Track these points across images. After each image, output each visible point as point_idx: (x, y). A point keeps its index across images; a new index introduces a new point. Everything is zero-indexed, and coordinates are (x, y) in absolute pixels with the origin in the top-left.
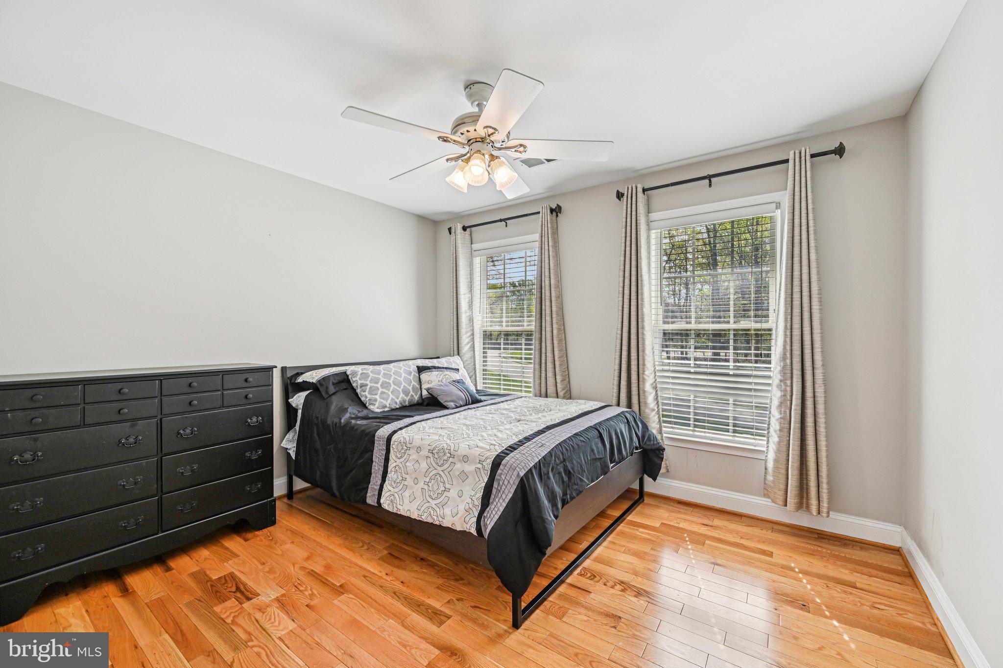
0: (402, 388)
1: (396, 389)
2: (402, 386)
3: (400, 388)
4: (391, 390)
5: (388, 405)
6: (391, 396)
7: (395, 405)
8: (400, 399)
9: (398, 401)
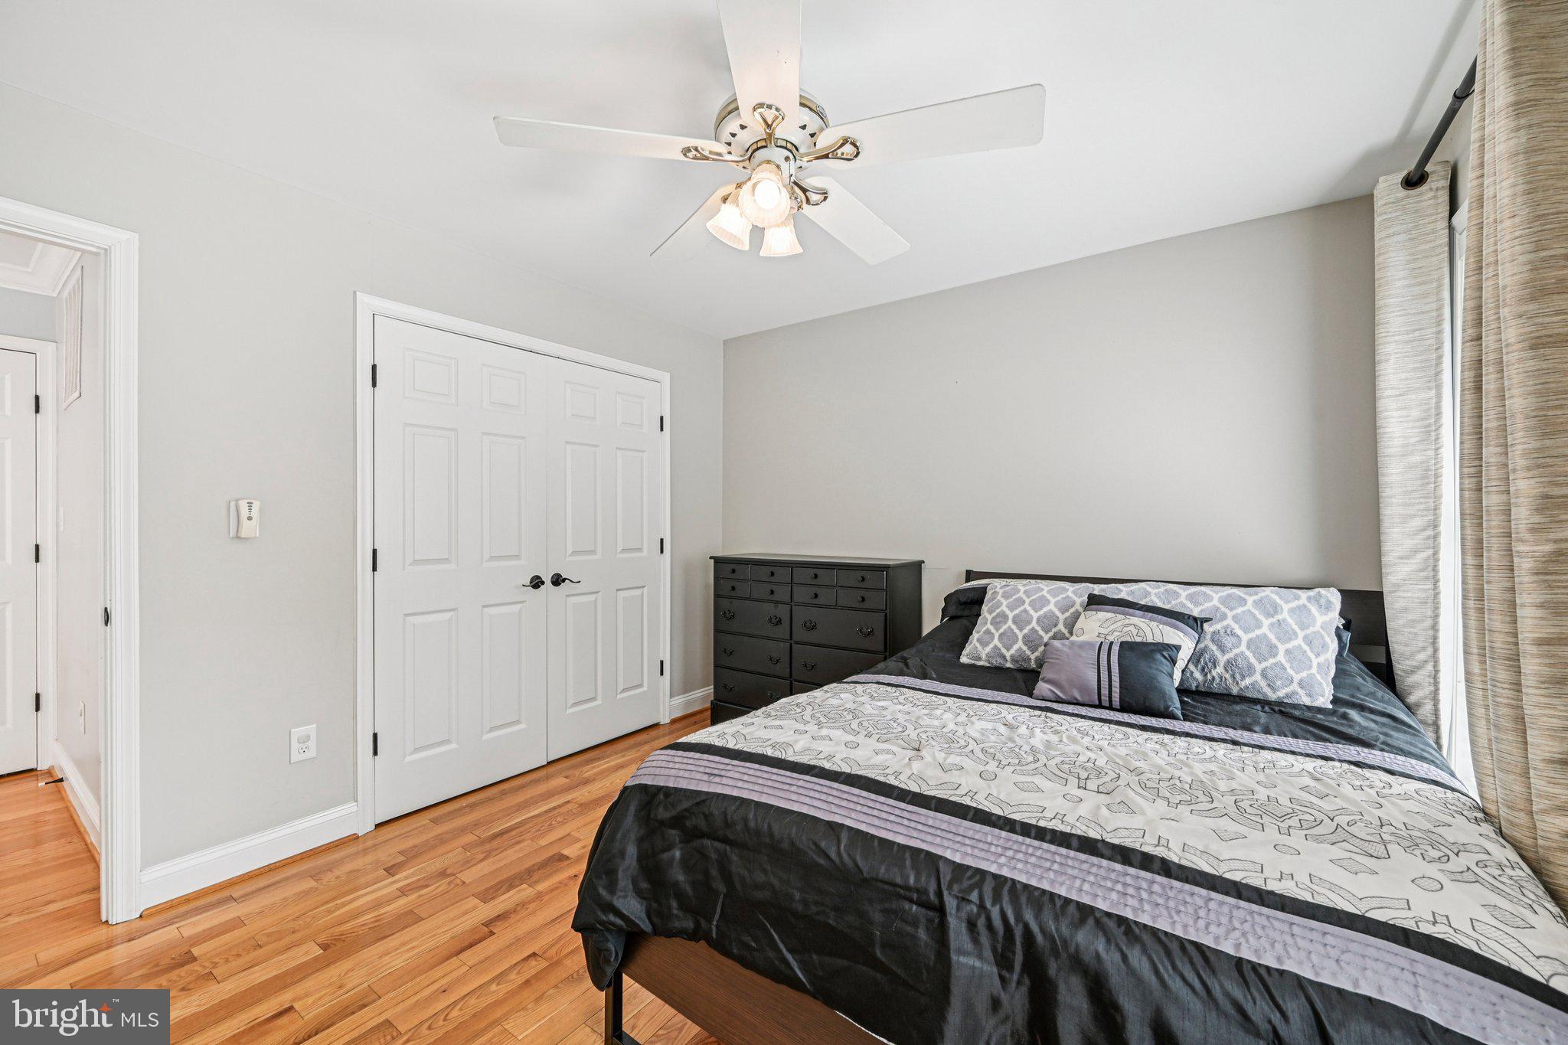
0: (1026, 631)
1: (1012, 630)
2: (1029, 628)
3: (1021, 630)
4: (1001, 630)
5: (984, 656)
6: (996, 641)
7: (1000, 660)
8: (1012, 651)
9: (1008, 655)
